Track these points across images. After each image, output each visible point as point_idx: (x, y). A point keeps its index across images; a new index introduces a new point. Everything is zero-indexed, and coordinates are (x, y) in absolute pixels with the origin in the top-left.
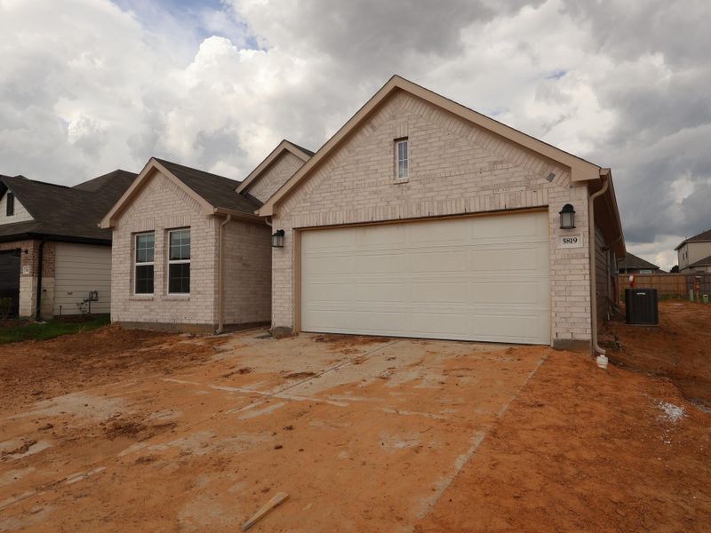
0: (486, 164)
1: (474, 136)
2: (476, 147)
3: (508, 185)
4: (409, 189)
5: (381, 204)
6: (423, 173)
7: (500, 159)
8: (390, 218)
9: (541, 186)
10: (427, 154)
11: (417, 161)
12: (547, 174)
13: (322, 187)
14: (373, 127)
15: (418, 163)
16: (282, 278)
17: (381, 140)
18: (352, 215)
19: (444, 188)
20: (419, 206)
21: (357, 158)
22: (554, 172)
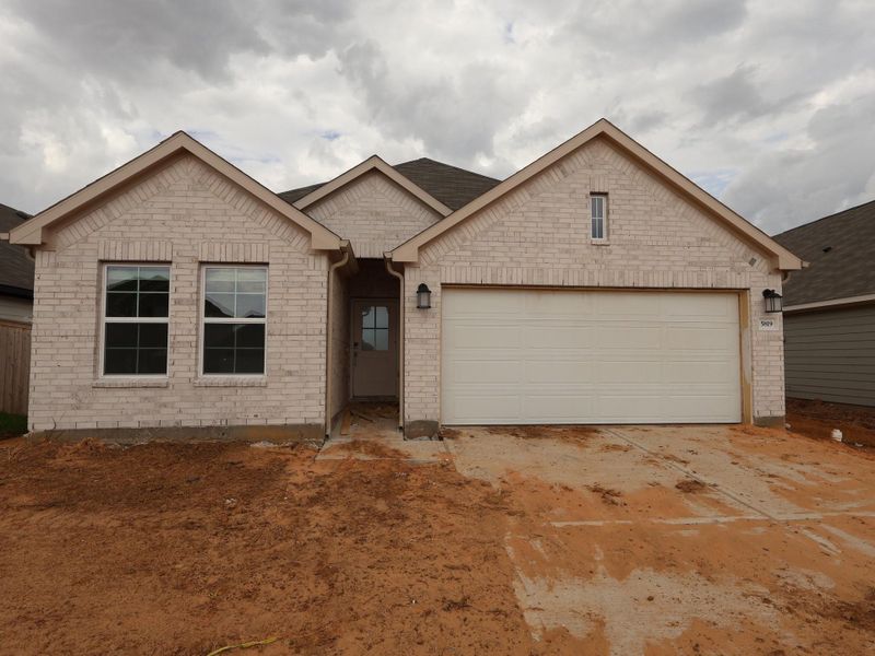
0: (694, 239)
1: (682, 207)
2: (684, 219)
3: (715, 264)
4: (610, 253)
5: (575, 266)
6: (625, 237)
7: (707, 236)
8: (586, 284)
9: (744, 269)
10: (632, 218)
11: (622, 222)
12: (750, 259)
13: (490, 233)
14: (563, 172)
15: (621, 225)
16: (424, 352)
17: (575, 189)
18: (535, 274)
19: (650, 258)
20: (622, 275)
21: (542, 205)
22: (755, 257)
